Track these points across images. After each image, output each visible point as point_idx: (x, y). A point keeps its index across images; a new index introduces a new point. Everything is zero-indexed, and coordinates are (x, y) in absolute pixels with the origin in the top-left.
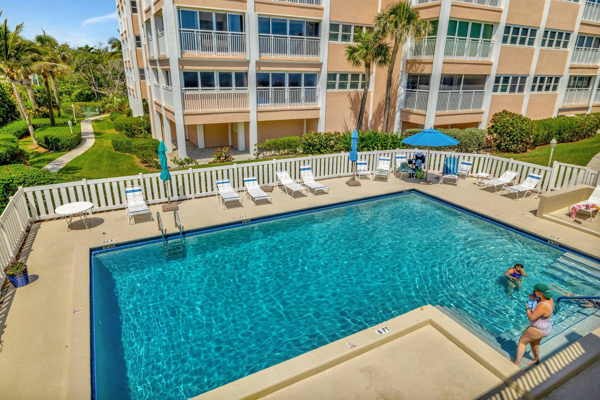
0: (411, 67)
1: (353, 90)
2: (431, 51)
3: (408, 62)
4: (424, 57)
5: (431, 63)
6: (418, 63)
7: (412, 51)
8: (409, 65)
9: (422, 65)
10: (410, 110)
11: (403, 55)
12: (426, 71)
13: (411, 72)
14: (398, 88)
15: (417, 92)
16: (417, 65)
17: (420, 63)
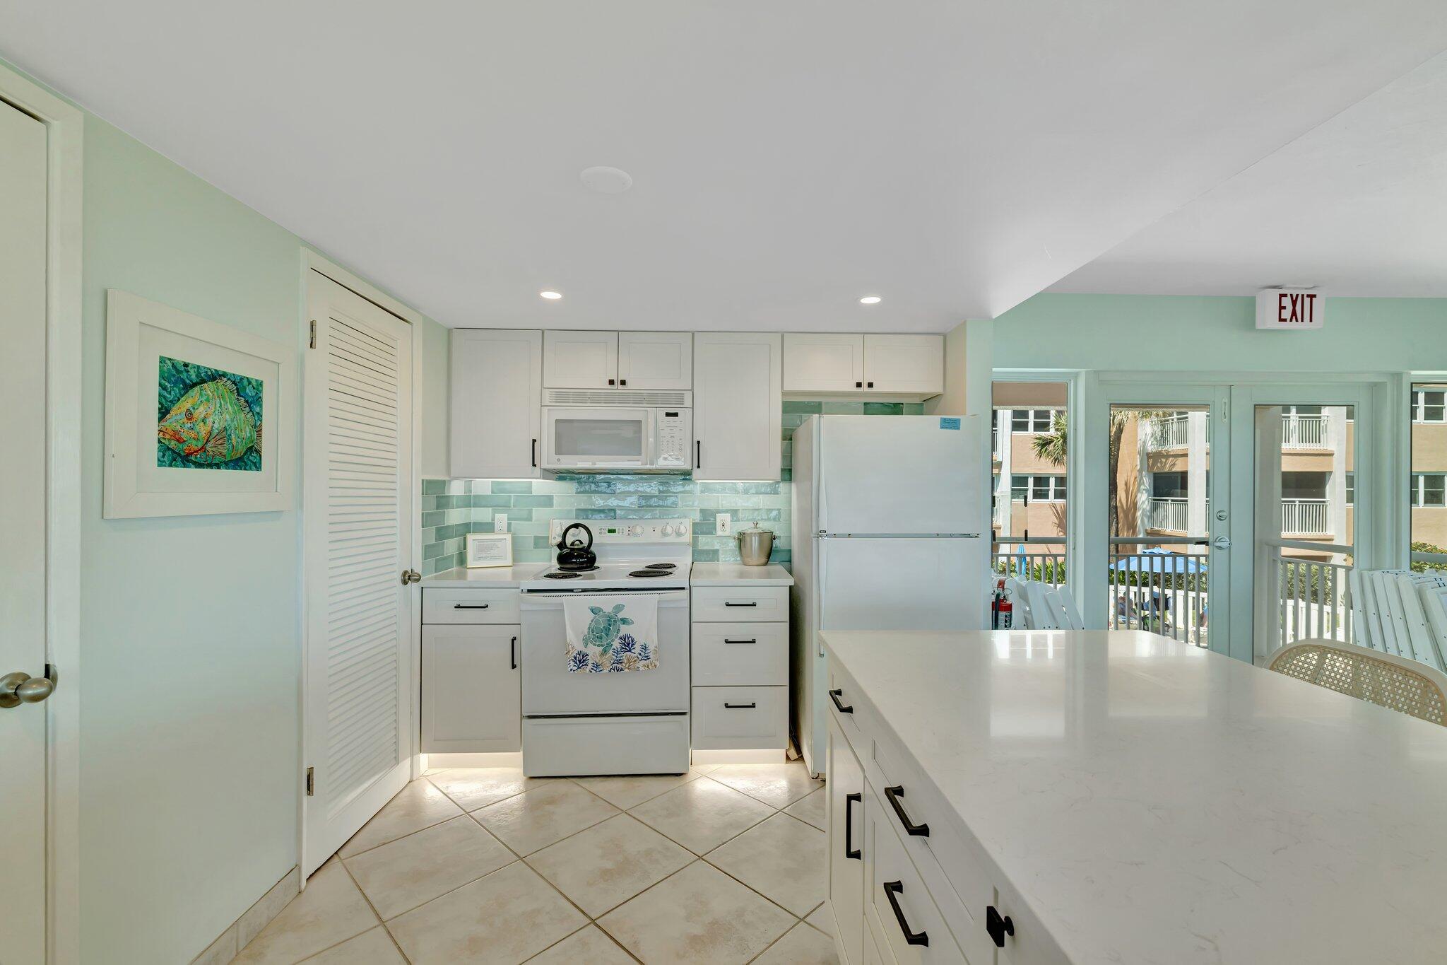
0: (1154, 463)
1: (1060, 501)
2: (1183, 438)
3: (1149, 455)
4: (1174, 447)
5: (1186, 455)
6: (1164, 456)
7: (1156, 438)
8: (1151, 461)
9: (1171, 459)
10: (1159, 531)
11: (1139, 446)
12: (1178, 468)
13: (1155, 470)
14: (1136, 497)
15: (1170, 502)
16: (1164, 460)
17: (1168, 456)
